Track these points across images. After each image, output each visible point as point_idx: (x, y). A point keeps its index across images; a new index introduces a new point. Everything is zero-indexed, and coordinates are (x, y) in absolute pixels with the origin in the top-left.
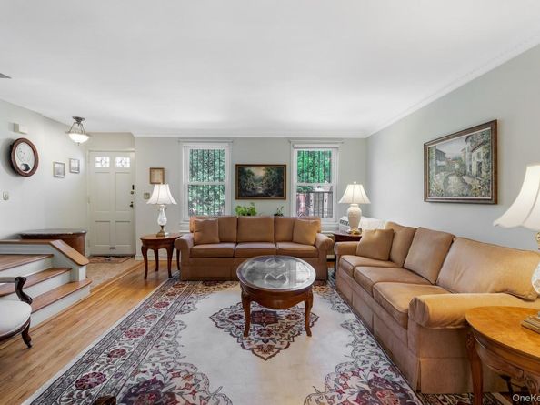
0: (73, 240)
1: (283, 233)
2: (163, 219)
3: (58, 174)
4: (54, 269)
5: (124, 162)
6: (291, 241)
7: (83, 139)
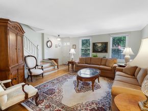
0: (56, 60)
1: (103, 63)
2: (73, 57)
3: (56, 47)
4: (52, 66)
5: (68, 44)
6: (105, 65)
7: (59, 39)
